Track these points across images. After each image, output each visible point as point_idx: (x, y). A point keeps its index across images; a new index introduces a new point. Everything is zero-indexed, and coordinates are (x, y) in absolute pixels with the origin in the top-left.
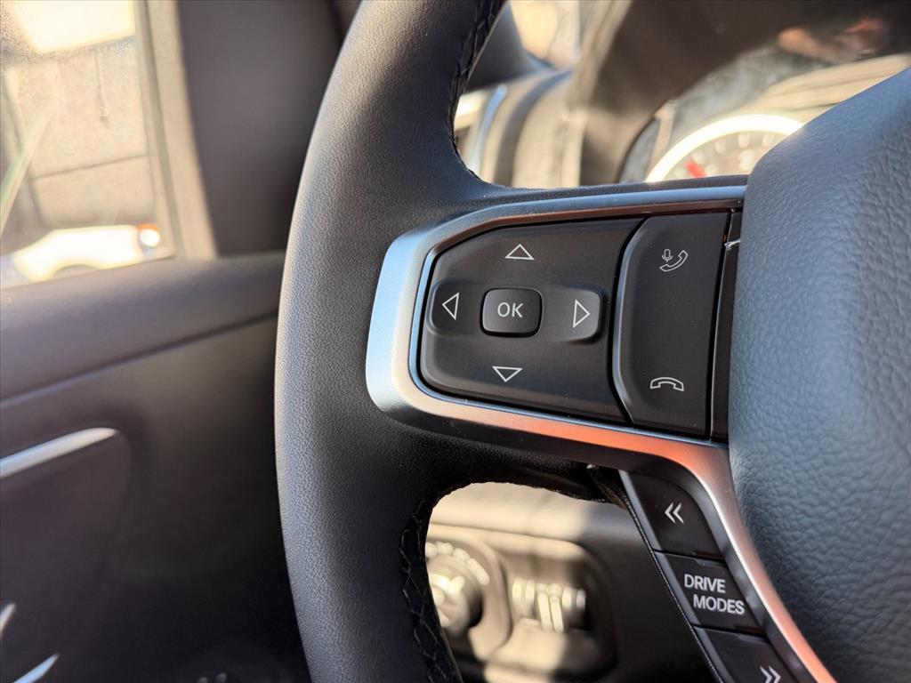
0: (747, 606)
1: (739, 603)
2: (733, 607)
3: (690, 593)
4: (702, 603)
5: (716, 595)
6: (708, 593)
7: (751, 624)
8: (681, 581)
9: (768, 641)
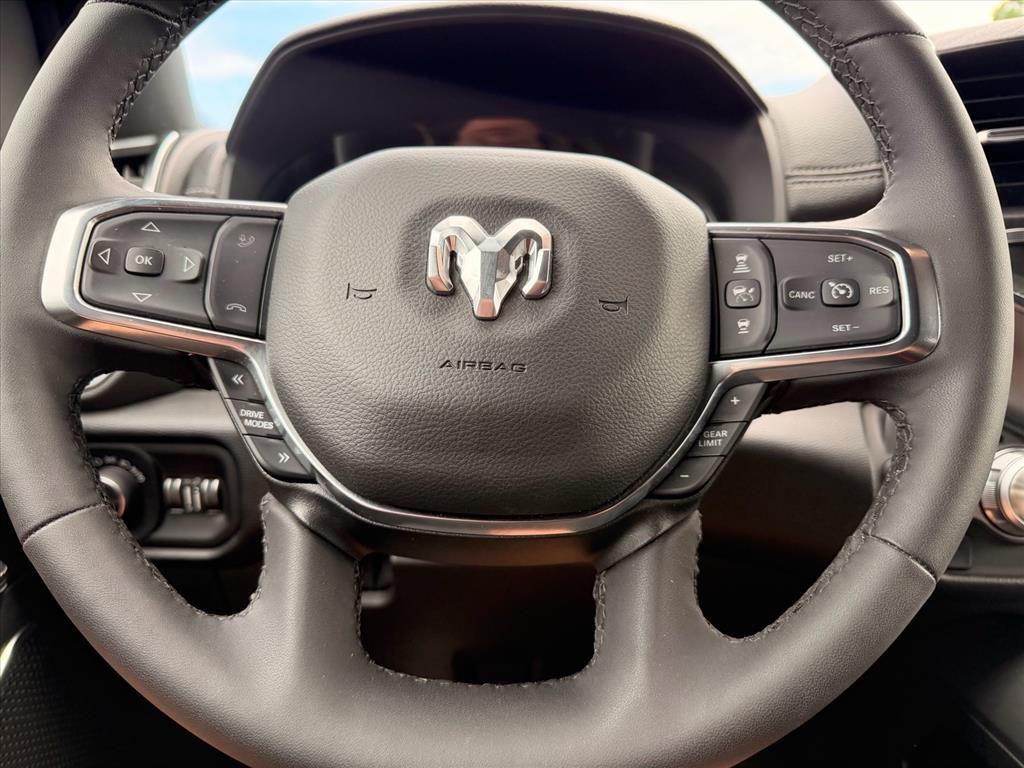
0: (274, 425)
1: (270, 424)
2: (268, 426)
3: (242, 419)
4: (249, 423)
5: (258, 419)
6: (253, 419)
7: (275, 433)
8: (238, 412)
9: (285, 442)
